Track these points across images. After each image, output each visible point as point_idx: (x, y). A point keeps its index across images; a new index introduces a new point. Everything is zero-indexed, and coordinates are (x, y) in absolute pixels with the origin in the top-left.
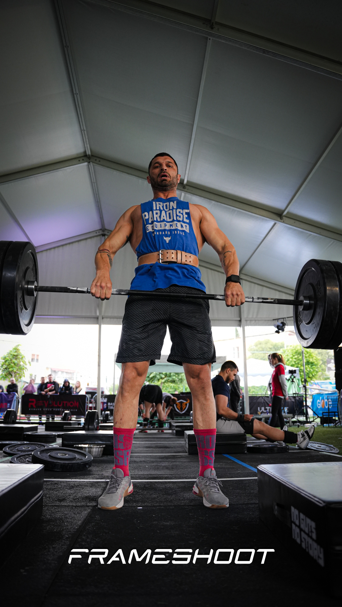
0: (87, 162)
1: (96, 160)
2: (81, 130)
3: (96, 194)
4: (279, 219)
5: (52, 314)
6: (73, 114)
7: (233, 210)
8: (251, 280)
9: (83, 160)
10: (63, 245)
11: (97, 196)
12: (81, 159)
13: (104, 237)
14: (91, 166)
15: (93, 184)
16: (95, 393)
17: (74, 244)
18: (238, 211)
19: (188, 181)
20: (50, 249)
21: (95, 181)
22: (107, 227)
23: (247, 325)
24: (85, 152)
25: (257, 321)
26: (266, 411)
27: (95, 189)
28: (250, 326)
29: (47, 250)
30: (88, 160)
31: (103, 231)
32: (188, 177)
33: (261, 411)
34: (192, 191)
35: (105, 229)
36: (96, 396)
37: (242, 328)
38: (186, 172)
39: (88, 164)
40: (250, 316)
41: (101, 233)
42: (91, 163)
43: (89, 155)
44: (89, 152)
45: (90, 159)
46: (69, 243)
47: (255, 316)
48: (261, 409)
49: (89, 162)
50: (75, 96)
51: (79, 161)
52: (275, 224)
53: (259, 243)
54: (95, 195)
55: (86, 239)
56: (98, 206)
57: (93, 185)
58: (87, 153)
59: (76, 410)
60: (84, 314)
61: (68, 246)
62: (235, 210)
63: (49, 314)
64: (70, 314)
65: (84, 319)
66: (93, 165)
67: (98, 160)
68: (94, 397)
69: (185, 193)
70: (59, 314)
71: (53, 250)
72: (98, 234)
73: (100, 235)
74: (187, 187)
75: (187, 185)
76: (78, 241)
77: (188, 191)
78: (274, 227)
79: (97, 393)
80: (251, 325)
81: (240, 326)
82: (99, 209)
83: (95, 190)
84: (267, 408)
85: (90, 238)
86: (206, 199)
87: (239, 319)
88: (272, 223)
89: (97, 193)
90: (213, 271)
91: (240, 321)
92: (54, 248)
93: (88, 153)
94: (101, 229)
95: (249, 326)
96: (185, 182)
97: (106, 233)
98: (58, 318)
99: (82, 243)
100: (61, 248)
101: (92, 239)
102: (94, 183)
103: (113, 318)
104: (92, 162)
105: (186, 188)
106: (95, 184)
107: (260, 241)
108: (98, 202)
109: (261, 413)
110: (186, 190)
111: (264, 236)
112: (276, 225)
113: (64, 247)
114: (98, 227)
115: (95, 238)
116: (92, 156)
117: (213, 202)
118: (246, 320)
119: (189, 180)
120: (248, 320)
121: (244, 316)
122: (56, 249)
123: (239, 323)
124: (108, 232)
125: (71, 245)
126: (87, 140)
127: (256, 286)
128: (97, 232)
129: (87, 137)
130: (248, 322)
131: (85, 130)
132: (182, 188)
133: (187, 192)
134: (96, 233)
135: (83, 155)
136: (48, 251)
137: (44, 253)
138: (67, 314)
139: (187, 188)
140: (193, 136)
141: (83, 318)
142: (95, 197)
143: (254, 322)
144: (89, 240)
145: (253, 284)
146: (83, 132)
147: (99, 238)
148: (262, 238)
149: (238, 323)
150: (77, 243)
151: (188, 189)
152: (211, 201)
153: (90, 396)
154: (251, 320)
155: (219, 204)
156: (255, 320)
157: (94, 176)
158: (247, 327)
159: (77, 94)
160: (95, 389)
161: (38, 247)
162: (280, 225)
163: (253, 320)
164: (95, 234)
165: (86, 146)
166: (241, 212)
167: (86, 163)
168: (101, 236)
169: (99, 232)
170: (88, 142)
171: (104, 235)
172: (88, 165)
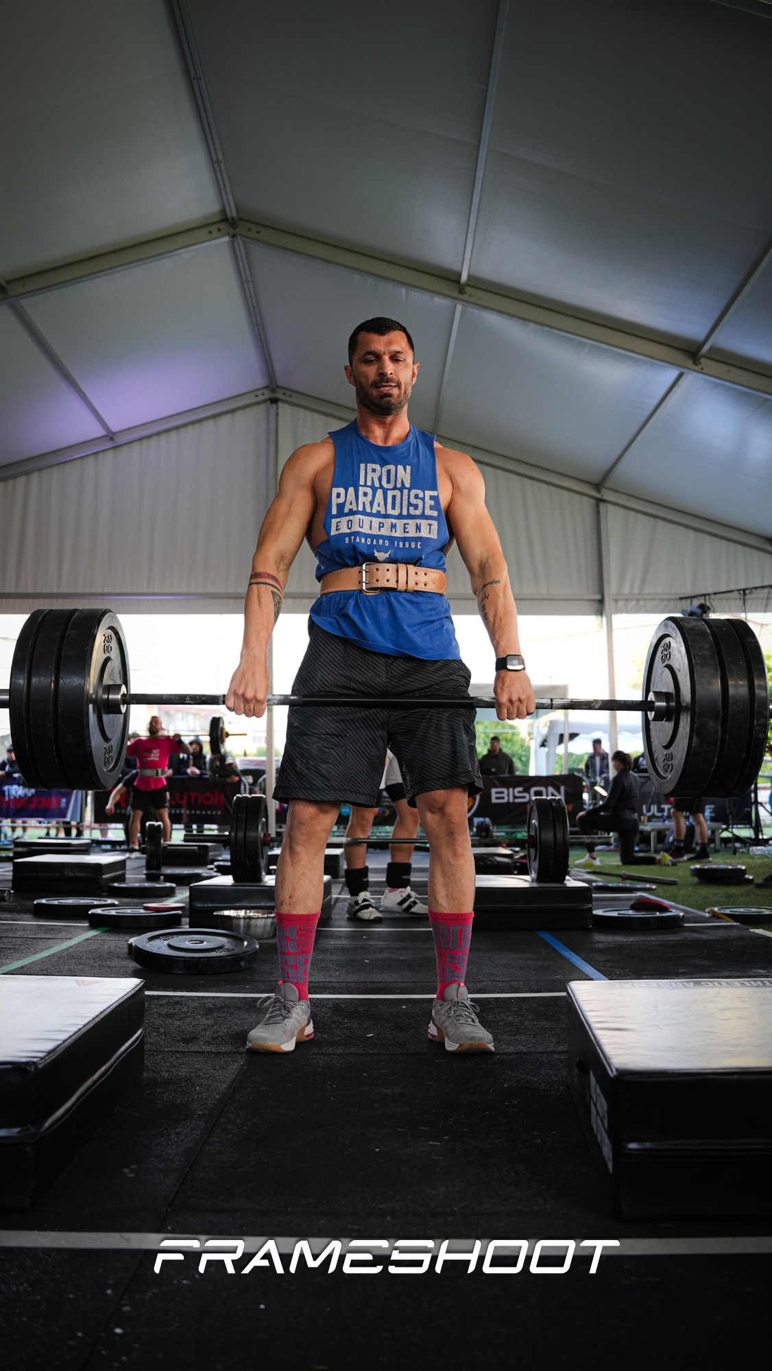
0: (229, 234)
1: (249, 230)
2: (214, 164)
3: (254, 308)
4: (690, 364)
5: (157, 591)
6: (191, 126)
7: (580, 342)
8: (627, 504)
9: (219, 230)
10: (177, 428)
11: (254, 312)
12: (214, 228)
13: (275, 406)
14: (239, 245)
15: (246, 284)
16: (262, 772)
17: (205, 424)
18: (592, 346)
19: (469, 276)
20: (149, 437)
21: (249, 278)
22: (281, 381)
23: (617, 612)
24: (224, 211)
25: (641, 603)
26: (659, 814)
27: (250, 296)
28: (624, 615)
29: (141, 439)
30: (232, 231)
31: (273, 391)
32: (469, 267)
33: (649, 814)
34: (481, 299)
35: (278, 386)
36: (264, 780)
37: (604, 619)
38: (466, 255)
39: (231, 239)
40: (626, 590)
41: (268, 395)
42: (239, 237)
43: (233, 218)
44: (232, 212)
45: (234, 228)
46: (193, 423)
47: (636, 591)
48: (649, 810)
49: (234, 236)
50: (195, 83)
51: (210, 232)
52: (681, 376)
53: (643, 419)
54: (251, 307)
55: (233, 411)
56: (260, 334)
57: (246, 288)
58: (229, 215)
59: (219, 813)
60: (232, 590)
61: (190, 428)
62: (586, 344)
63: (151, 591)
64: (200, 590)
65: (232, 601)
66: (244, 242)
67: (255, 228)
68: (261, 780)
69: (463, 305)
70: (175, 590)
71: (154, 439)
72: (261, 398)
73: (264, 401)
74: (468, 289)
75: (467, 285)
76: (214, 417)
77: (471, 299)
78: (679, 383)
79: (267, 772)
80: (627, 612)
81: (600, 612)
82: (261, 341)
83: (249, 299)
84: (663, 806)
85: (244, 407)
86: (515, 319)
87: (598, 597)
88: (673, 373)
89: (255, 305)
90: (535, 483)
91: (601, 601)
92: (158, 434)
93: (232, 214)
94: (267, 387)
95: (622, 613)
96: (464, 278)
97: (280, 396)
98: (172, 599)
99: (226, 419)
100: (174, 434)
101: (248, 410)
102: (247, 282)
103: (301, 598)
104: (240, 235)
105: (466, 293)
106: (250, 284)
107: (648, 413)
108: (257, 325)
109: (650, 819)
110: (465, 297)
111: (655, 402)
112: (684, 377)
113: (182, 431)
114: (259, 381)
115: (254, 407)
116: (240, 219)
117: (532, 325)
118: (616, 600)
119: (471, 273)
120: (620, 600)
121: (611, 588)
122: (163, 437)
123: (600, 606)
124: (284, 394)
125: (198, 425)
126: (227, 184)
127: (641, 516)
128: (259, 393)
129: (225, 176)
130: (621, 603)
131: (221, 162)
132: (456, 294)
133: (467, 302)
134: (257, 396)
135: (218, 218)
136: (144, 442)
137: (136, 446)
138: (193, 590)
139: (468, 294)
140: (480, 174)
141: (229, 598)
142: (250, 316)
143: (634, 602)
144: (239, 414)
145: (632, 514)
146: (216, 165)
147: (263, 406)
148: (652, 408)
149: (596, 605)
150: (211, 422)
151: (470, 296)
152: (527, 323)
153: (250, 779)
154: (627, 600)
155: (546, 329)
156: (638, 600)
157: (246, 266)
158: (619, 615)
159: (200, 79)
160: (262, 763)
161: (119, 432)
162: (692, 380)
163: (632, 600)
164: (255, 400)
165: (225, 197)
166: (598, 347)
167: (226, 239)
168: (269, 403)
169: (263, 394)
170: (228, 189)
171: (274, 401)
172: (232, 243)
